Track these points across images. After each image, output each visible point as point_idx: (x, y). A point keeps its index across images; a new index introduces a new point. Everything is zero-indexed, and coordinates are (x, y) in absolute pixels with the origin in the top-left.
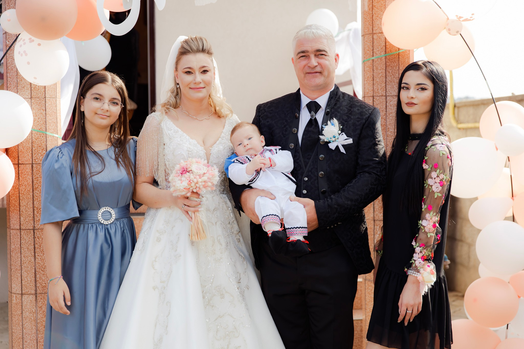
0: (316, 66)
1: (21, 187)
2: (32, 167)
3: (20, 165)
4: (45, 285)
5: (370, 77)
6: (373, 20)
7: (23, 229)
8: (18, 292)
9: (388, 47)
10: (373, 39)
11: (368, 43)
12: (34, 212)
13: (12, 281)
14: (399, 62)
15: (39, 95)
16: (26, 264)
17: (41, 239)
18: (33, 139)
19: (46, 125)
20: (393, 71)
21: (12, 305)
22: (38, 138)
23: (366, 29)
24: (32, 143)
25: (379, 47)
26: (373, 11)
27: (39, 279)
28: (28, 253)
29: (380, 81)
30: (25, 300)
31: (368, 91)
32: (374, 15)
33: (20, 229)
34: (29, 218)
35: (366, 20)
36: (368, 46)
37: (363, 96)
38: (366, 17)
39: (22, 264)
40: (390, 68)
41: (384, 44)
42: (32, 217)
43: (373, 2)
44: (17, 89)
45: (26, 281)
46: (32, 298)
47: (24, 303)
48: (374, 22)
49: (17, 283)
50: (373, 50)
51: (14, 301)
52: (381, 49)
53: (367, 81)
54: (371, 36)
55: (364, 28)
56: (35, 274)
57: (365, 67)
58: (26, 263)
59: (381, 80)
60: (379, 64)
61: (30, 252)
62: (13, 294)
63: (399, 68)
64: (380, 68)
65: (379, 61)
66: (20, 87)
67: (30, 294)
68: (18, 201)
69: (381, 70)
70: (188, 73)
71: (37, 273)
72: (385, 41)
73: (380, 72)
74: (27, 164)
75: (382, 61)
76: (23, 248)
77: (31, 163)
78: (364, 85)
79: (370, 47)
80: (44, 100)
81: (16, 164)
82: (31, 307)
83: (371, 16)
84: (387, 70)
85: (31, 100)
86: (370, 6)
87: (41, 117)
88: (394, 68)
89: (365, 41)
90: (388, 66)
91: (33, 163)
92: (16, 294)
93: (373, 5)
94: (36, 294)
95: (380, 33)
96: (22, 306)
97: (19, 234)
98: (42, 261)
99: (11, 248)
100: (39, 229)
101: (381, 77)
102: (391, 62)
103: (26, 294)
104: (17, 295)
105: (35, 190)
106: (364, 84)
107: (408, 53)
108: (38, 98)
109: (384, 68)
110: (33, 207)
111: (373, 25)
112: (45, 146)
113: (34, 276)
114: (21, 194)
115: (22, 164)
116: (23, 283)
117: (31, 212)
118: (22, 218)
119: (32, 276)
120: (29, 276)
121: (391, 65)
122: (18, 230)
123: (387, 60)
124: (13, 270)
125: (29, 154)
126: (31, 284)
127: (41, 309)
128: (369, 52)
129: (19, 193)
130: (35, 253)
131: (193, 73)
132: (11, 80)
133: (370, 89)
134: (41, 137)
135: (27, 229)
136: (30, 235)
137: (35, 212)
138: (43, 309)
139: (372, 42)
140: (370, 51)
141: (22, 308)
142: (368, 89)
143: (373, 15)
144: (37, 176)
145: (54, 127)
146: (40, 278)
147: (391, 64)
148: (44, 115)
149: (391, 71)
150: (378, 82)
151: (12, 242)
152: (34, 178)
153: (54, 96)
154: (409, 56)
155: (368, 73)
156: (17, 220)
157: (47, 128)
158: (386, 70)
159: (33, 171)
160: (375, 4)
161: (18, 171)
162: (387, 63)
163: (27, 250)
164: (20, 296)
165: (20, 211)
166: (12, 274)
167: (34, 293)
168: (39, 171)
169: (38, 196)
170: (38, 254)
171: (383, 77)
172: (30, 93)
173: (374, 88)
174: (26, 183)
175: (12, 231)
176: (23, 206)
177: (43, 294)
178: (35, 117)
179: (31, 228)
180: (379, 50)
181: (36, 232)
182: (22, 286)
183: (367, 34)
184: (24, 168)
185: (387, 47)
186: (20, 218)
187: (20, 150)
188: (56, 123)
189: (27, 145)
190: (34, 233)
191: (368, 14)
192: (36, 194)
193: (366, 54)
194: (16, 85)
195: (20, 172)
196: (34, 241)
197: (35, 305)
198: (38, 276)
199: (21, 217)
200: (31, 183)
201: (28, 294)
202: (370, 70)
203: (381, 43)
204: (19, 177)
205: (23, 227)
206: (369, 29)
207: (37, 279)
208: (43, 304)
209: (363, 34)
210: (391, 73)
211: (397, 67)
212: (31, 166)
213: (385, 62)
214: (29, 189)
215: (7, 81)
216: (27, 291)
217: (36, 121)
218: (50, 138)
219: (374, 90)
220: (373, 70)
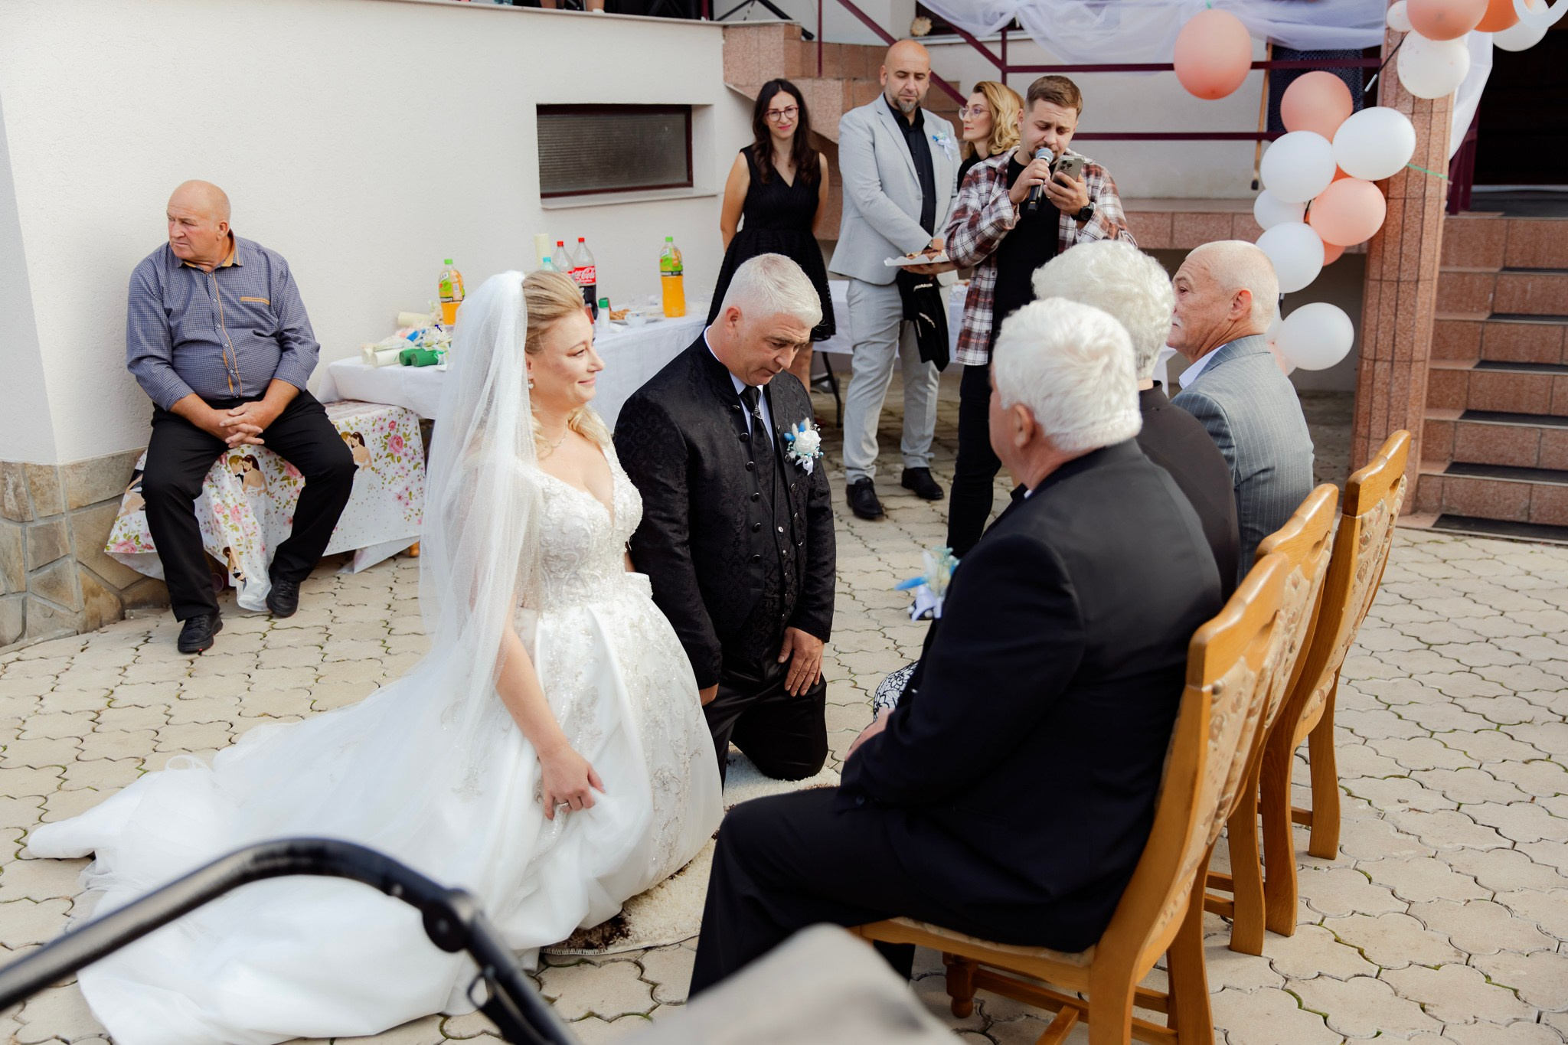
2: (1405, 202)
3: (1393, 199)
4: (1404, 351)
7: (1384, 281)
8: (1370, 358)
12: (1400, 260)
13: (1366, 343)
15: (1424, 109)
16: (1383, 324)
17: (1406, 295)
18: (1412, 166)
21: (1362, 372)
22: (1417, 167)
27: (1398, 343)
28: (1387, 310)
30: (1378, 368)
33: (1381, 280)
34: (1393, 268)
39: (1379, 324)
42: (1397, 267)
44: (1396, 101)
45: (1381, 345)
46: (1386, 365)
47: (1377, 371)
51: (1364, 369)
56: (1393, 337)
58: (1383, 322)
61: (1390, 310)
66: (1400, 100)
67: (1385, 361)
71: (1396, 335)
76: (1382, 304)
77: (1404, 197)
80: (1430, 117)
81: (1387, 198)
82: (1384, 377)
85: (1413, 116)
87: (1423, 138)
91: (1406, 197)
94: (1392, 361)
97: (1379, 286)
98: (1405, 321)
100: (1405, 281)
103: (1380, 361)
104: (1369, 361)
108: (1422, 113)
110: (1401, 253)
113: (1392, 340)
115: (1395, 199)
116: (1378, 347)
118: (1385, 267)
119: (1390, 339)
120: (1386, 338)
122: (1378, 280)
124: (1368, 331)
125: (1404, 188)
126: (1387, 349)
129: (1384, 235)
130: (1396, 310)
132: (1389, 92)
135: (1390, 281)
136: (1393, 288)
141: (1373, 376)
146: (1400, 343)
148: (1430, 134)
152: (1405, 217)
153: (1444, 111)
156: (1378, 268)
163: (1387, 307)
164: (1372, 362)
165: (1382, 261)
166: (1367, 337)
167: (1390, 360)
168: (1414, 208)
169: (1409, 240)
170: (1401, 313)
172: (1412, 108)
174: (1396, 222)
175: (1370, 282)
176: (1387, 255)
177: (1401, 363)
179: (1395, 279)
181: (1400, 284)
182: (1376, 350)
186: (1382, 267)
187: (1391, 180)
188: (1443, 144)
189: (1401, 177)
190: (1398, 285)
195: (1389, 208)
196: (1397, 296)
197: (1390, 375)
198: (1397, 340)
199: (1384, 265)
201: (1382, 361)
204: (1388, 215)
205: (1385, 278)
207: (1396, 343)
208: (1400, 375)
216: (1382, 357)
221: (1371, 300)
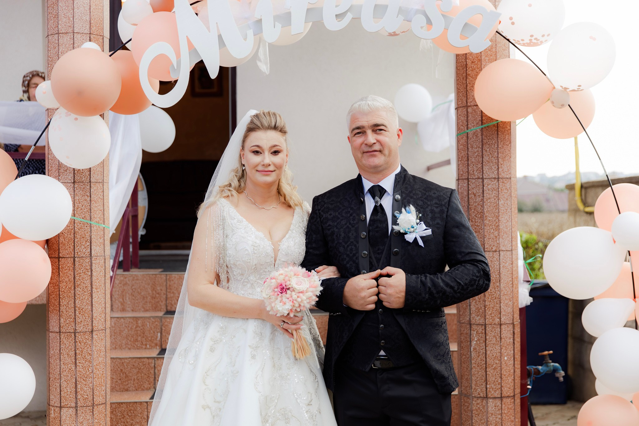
0: (374, 143)
1: (61, 283)
2: (74, 260)
3: (60, 259)
4: (86, 396)
5: (464, 156)
6: (467, 91)
7: (62, 332)
8: (56, 405)
9: (485, 122)
10: (467, 112)
11: (462, 118)
12: (75, 312)
13: (50, 392)
14: (498, 139)
15: (83, 179)
16: (65, 373)
17: (83, 344)
18: (76, 229)
19: (91, 212)
20: (491, 150)
21: (49, 419)
22: (81, 228)
23: (460, 101)
24: (74, 233)
25: (475, 122)
26: (467, 81)
27: (80, 390)
28: (67, 359)
29: (476, 162)
30: (64, 414)
31: (462, 173)
32: (469, 85)
33: (60, 332)
34: (69, 319)
35: (459, 91)
36: (462, 121)
37: (457, 179)
38: (460, 87)
39: (61, 373)
40: (487, 146)
41: (480, 119)
42: (73, 318)
43: (467, 70)
44: (59, 172)
45: (65, 393)
46: (72, 411)
47: (63, 418)
48: (469, 93)
49: (56, 394)
50: (467, 125)
51: (52, 416)
52: (477, 124)
53: (461, 161)
54: (465, 110)
55: (458, 100)
56: (75, 384)
57: (459, 145)
58: (65, 371)
59: (477, 160)
60: (475, 141)
61: (70, 359)
62: (51, 407)
63: (498, 146)
64: (475, 147)
65: (475, 138)
66: (62, 171)
67: (69, 407)
68: (58, 300)
69: (476, 148)
70: (256, 153)
71: (78, 382)
72: (481, 114)
73: (476, 151)
74: (69, 258)
75: (478, 138)
76: (62, 354)
77: (73, 256)
78: (458, 166)
79: (465, 122)
80: (89, 185)
81: (57, 258)
82: (70, 423)
83: (465, 86)
84: (484, 149)
85: (74, 185)
86: (463, 75)
87: (85, 204)
88: (492, 146)
89: (458, 115)
90: (485, 144)
91: (75, 256)
92: (54, 406)
93: (467, 73)
94: (76, 407)
95: (475, 106)
96: (60, 421)
97: (58, 338)
98: (84, 368)
99: (50, 354)
100: (81, 332)
101: (477, 157)
102: (489, 139)
103: (65, 407)
104: (55, 408)
105: (76, 287)
106: (458, 164)
107: (509, 128)
108: (82, 182)
109: (481, 147)
110: (75, 307)
111: (467, 96)
112: (89, 238)
113: (74, 387)
114: (62, 292)
115: (63, 257)
116: (62, 395)
117: (73, 313)
118: (62, 320)
119: (72, 386)
120: (69, 386)
121: (489, 143)
122: (58, 333)
123: (483, 137)
124: (52, 379)
125: (71, 246)
126: (70, 396)
127: (82, 424)
128: (462, 127)
129: (59, 291)
130: (76, 359)
131: (261, 153)
132: (53, 162)
133: (464, 170)
134: (85, 227)
135: (68, 333)
136: (71, 339)
137: (77, 312)
138: (84, 424)
139: (466, 117)
140: (464, 126)
141: (60, 423)
142: (462, 171)
143: (467, 85)
144: (80, 271)
145: (100, 215)
146: (82, 389)
147: (488, 141)
148: (89, 201)
149: (488, 150)
150: (473, 162)
151: (51, 347)
152: (76, 274)
153: (100, 180)
154: (510, 132)
155: (463, 152)
156: (57, 322)
157: (92, 216)
158: (482, 149)
159: (74, 265)
160: (469, 73)
161: (58, 266)
162: (484, 141)
163: (67, 357)
164: (58, 409)
165: (59, 311)
166: (50, 384)
167: (74, 406)
168: (82, 266)
169: (80, 294)
170: (80, 361)
171: (479, 157)
172: (73, 177)
173: (469, 170)
174: (67, 280)
175: (51, 334)
176: (63, 306)
177: (84, 408)
178: (78, 204)
179: (72, 331)
180: (474, 126)
181: (77, 335)
182: (61, 397)
183: (461, 107)
184: (64, 262)
185: (483, 121)
186: (60, 320)
187: (61, 242)
188: (103, 210)
189: (69, 236)
190: (75, 336)
191: (461, 84)
192: (78, 292)
193: (459, 130)
194: (57, 168)
195: (60, 267)
196: (75, 346)
197: (75, 420)
198: (79, 386)
199: (61, 318)
200: (72, 279)
201: (67, 407)
202: (465, 148)
203: (477, 117)
204: (59, 272)
205: (62, 330)
206: (463, 101)
207: (78, 390)
208: (85, 419)
209: (456, 107)
210: (488, 152)
211: (496, 145)
212: (72, 260)
213: (481, 139)
214: (70, 287)
215: (48, 163)
216: (67, 404)
217: (79, 209)
218: (95, 228)
219: (469, 171)
220: (468, 149)
221: (53, 351)
